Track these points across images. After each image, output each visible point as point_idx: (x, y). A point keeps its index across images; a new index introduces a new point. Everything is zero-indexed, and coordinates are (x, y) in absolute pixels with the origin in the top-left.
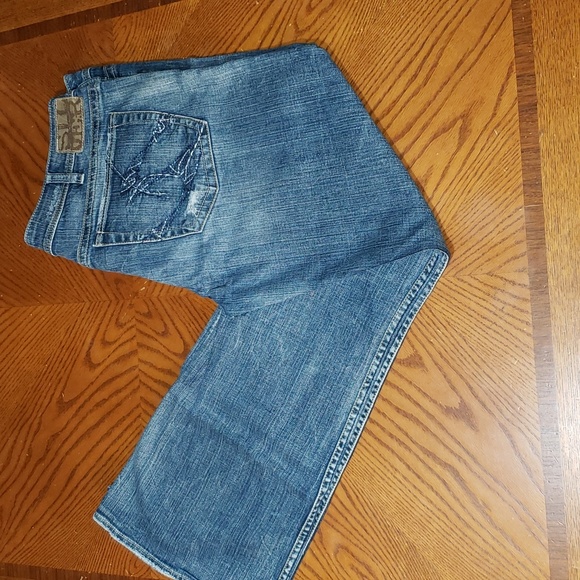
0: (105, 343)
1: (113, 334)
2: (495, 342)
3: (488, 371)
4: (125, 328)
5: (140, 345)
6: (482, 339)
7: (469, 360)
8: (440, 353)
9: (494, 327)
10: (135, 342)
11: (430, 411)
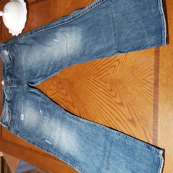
0: (50, 90)
1: (52, 87)
2: (143, 101)
3: (140, 109)
4: (54, 86)
5: (57, 91)
6: (139, 99)
7: (136, 105)
8: (128, 102)
9: (143, 96)
10: (56, 90)
11: (124, 119)
